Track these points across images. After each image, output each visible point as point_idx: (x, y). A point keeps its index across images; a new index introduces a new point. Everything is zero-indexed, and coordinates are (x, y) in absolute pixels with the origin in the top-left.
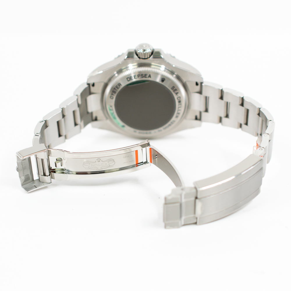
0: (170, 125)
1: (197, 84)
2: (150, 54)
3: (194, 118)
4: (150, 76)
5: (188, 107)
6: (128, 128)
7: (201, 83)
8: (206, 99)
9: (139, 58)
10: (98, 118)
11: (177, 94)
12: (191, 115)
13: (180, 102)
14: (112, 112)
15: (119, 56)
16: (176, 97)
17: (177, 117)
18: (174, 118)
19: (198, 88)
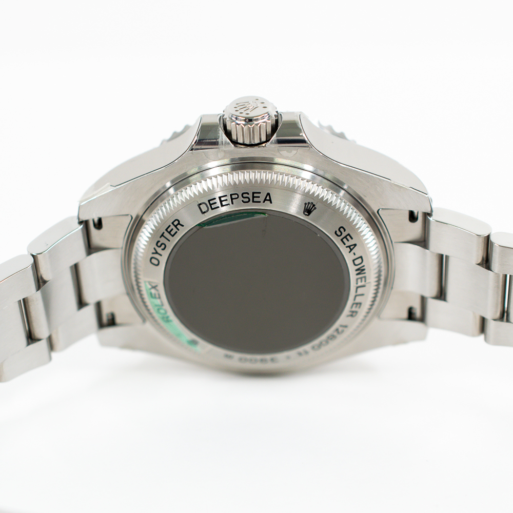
0: (332, 337)
1: (412, 217)
2: (269, 130)
3: (405, 315)
4: (268, 198)
5: (386, 280)
6: (205, 348)
7: (427, 215)
8: (442, 261)
9: (235, 143)
10: (118, 320)
11: (351, 248)
12: (396, 307)
13: (361, 271)
14: (158, 302)
15: (176, 136)
16: (348, 257)
17: (353, 314)
18: (343, 319)
19: (415, 229)
